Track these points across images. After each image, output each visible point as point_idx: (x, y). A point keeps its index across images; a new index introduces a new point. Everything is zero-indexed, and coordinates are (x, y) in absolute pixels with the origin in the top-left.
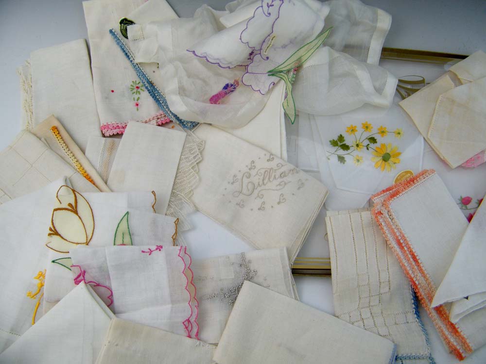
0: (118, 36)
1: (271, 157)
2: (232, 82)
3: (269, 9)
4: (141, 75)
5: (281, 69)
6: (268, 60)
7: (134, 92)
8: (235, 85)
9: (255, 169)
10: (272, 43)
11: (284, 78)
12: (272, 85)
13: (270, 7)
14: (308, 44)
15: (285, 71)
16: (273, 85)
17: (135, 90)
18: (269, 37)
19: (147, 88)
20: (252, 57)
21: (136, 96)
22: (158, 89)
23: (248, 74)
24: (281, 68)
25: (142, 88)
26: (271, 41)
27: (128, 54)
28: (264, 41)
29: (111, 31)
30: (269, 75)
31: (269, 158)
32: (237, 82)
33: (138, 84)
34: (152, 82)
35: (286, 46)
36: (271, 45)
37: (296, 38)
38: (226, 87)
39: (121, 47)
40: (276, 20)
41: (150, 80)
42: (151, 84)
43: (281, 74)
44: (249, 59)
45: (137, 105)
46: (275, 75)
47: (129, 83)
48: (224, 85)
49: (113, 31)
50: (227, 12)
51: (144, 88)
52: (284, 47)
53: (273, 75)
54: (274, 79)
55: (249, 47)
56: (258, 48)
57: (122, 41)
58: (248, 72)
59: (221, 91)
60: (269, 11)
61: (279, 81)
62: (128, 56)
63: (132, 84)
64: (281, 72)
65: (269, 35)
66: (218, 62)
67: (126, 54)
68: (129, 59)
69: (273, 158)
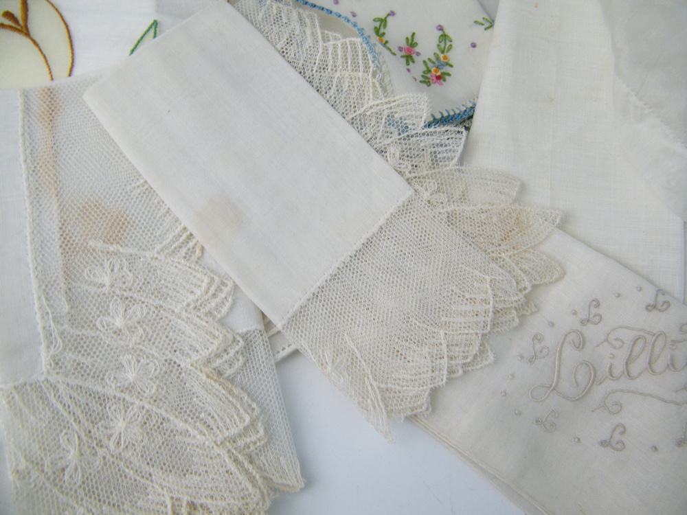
1: (661, 299)
9: (600, 325)
31: (652, 302)
69: (667, 303)
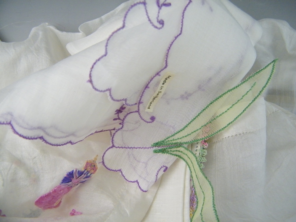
2: (81, 167)
3: (161, 11)
5: (179, 141)
6: (155, 122)
8: (88, 172)
10: (163, 91)
11: (185, 157)
12: (161, 172)
13: (164, 8)
14: (229, 91)
15: (186, 143)
16: (164, 171)
18: (157, 77)
20: (122, 116)
23: (114, 148)
24: (178, 138)
26: (161, 85)
28: (147, 87)
30: (155, 152)
32: (91, 167)
35: (190, 95)
36: (160, 95)
37: (210, 79)
38: (69, 178)
40: (176, 38)
43: (181, 149)
44: (115, 119)
46: (168, 152)
48: (65, 175)
50: (81, 34)
52: (186, 96)
53: (163, 151)
54: (165, 159)
55: (112, 99)
56: (132, 100)
58: (113, 146)
59: (59, 187)
60: (162, 17)
61: (175, 163)
64: (180, 145)
65: (158, 74)
66: (42, 134)
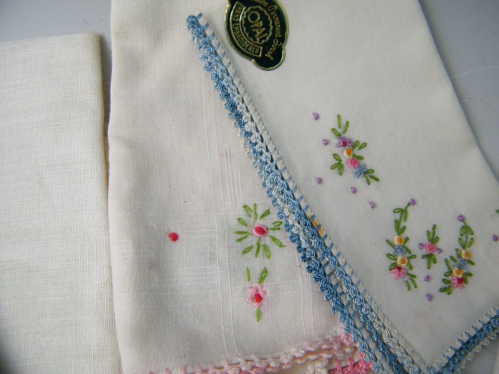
0: (214, 43)
4: (278, 187)
7: (250, 248)
17: (253, 240)
19: (295, 238)
21: (257, 264)
22: (334, 252)
25: (278, 235)
27: (240, 108)
29: (193, 22)
33: (263, 216)
34: (316, 221)
39: (218, 79)
41: (309, 214)
42: (312, 226)
45: (258, 298)
47: (232, 211)
49: (202, 22)
51: (282, 235)
57: (226, 61)
62: (239, 116)
63: (242, 214)
67: (233, 107)
68: (242, 124)
